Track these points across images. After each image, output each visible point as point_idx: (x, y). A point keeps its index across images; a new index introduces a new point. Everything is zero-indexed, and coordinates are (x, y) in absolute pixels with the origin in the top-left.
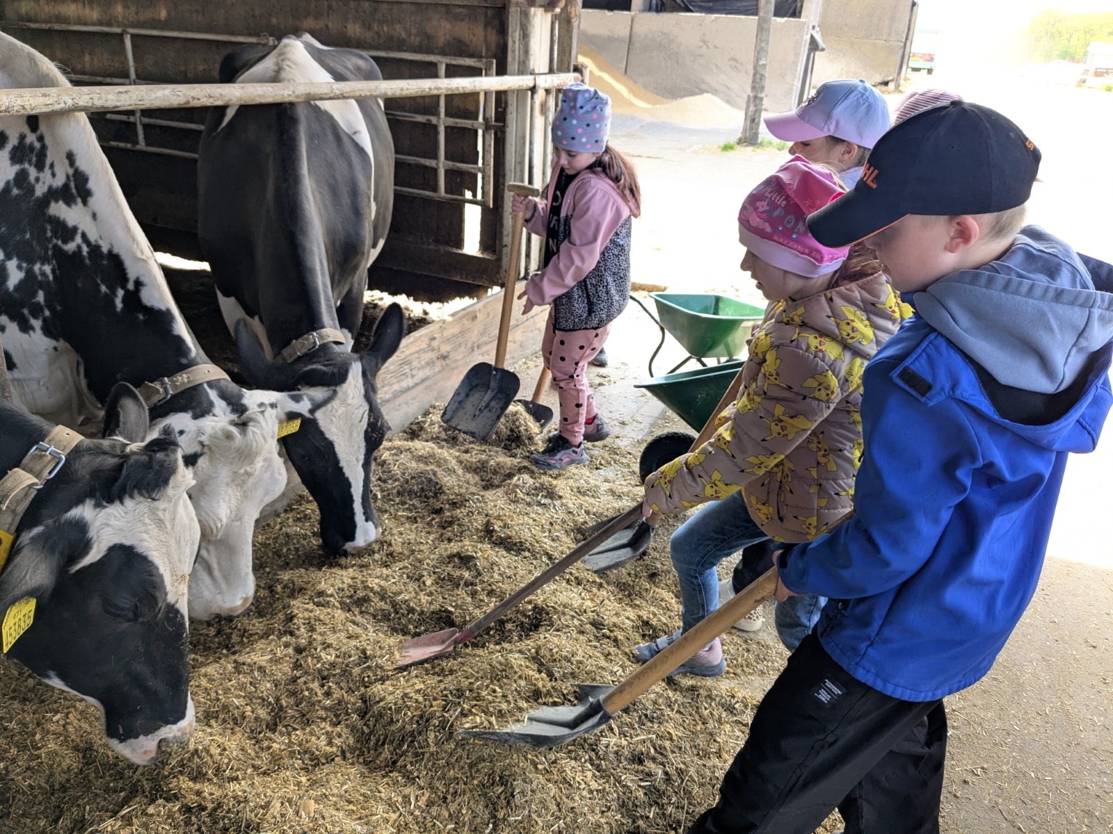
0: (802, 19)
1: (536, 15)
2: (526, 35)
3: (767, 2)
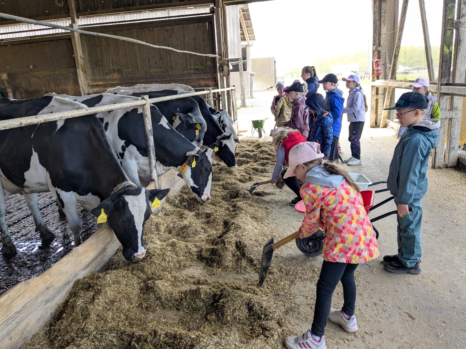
0: (247, 71)
1: (225, 78)
2: (223, 82)
3: (241, 68)
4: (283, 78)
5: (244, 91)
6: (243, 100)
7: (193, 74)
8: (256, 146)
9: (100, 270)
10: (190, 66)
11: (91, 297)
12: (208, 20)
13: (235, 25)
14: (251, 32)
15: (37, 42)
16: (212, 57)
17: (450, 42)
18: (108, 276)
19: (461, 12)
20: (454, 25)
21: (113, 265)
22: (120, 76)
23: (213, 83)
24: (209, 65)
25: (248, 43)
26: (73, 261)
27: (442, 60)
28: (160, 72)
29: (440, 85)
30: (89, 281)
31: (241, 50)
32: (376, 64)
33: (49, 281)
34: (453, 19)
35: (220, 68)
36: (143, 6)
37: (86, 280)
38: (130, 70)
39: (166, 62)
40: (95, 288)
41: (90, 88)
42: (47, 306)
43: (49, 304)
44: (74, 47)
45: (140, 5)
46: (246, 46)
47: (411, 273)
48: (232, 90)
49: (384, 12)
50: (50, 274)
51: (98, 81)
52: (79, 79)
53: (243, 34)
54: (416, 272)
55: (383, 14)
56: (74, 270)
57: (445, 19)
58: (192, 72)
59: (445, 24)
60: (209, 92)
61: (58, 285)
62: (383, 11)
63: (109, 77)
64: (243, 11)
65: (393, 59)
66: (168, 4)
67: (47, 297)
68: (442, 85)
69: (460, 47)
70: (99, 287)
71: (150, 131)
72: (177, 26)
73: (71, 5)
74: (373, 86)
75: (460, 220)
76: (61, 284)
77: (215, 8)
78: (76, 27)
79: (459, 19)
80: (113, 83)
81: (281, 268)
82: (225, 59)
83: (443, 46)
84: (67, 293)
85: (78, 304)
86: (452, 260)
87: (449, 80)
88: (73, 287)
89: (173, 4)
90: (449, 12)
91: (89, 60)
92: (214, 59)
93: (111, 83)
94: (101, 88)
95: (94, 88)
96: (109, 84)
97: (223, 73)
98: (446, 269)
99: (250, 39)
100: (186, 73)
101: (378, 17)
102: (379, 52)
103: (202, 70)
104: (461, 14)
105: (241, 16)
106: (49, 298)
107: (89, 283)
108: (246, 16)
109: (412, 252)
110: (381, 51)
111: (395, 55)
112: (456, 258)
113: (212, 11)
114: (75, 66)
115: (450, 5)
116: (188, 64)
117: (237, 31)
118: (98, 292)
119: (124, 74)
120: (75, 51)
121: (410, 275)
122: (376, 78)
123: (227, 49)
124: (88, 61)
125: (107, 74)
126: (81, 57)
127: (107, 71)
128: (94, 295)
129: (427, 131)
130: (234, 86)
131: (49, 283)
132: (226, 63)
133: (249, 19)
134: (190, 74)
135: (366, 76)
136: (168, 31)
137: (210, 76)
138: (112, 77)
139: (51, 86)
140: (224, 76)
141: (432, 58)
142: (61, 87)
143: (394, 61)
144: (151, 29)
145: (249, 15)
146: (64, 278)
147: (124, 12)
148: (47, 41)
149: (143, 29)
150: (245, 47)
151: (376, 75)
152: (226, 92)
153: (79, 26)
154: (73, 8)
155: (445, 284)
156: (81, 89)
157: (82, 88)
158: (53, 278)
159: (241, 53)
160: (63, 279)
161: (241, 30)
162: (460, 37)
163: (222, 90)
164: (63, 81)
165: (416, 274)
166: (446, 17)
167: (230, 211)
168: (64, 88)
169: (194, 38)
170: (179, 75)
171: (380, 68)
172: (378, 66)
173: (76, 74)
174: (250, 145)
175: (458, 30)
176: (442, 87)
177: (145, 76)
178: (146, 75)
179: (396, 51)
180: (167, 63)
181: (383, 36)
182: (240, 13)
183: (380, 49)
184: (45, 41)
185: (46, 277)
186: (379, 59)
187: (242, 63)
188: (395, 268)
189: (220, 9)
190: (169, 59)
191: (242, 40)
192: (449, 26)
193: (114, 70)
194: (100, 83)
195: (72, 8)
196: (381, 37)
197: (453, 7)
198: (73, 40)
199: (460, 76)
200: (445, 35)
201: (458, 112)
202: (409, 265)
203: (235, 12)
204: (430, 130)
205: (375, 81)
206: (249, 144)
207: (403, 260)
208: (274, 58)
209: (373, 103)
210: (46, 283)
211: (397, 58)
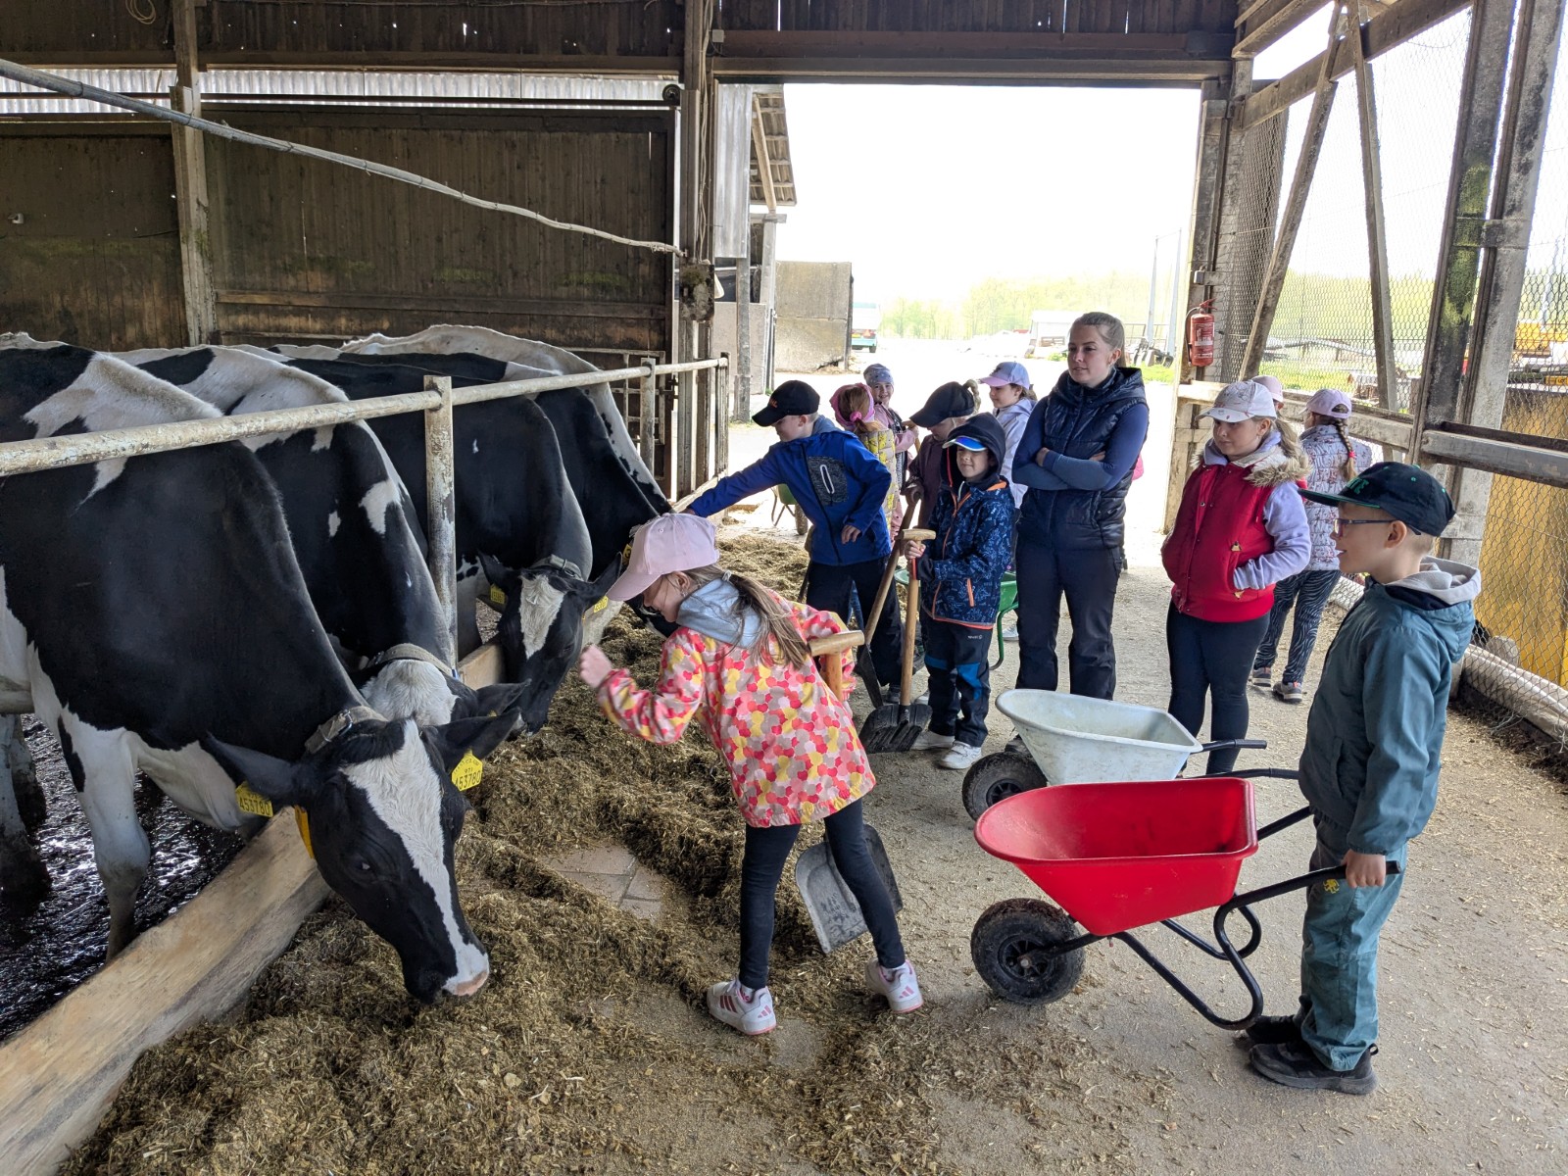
0: (762, 303)
1: (696, 325)
2: (690, 337)
3: (744, 292)
4: (873, 336)
5: (748, 370)
6: (743, 399)
7: (588, 299)
8: (791, 569)
9: (231, 1009)
10: (580, 272)
11: (198, 1131)
12: (654, 124)
13: (736, 149)
14: (784, 175)
15: (48, 137)
16: (660, 253)
17: (1467, 289)
18: (261, 1042)
19: (1509, 197)
20: (1483, 234)
21: (279, 991)
22: (332, 283)
23: (655, 337)
24: (643, 276)
25: (772, 210)
26: (140, 984)
27: (1436, 346)
28: (473, 281)
29: (1421, 426)
30: (189, 1060)
31: (747, 230)
32: (1196, 329)
33: (44, 1062)
34: (1481, 215)
35: (681, 291)
36: (436, 55)
37: (180, 1051)
38: (370, 264)
39: (498, 251)
40: (214, 1090)
41: (221, 312)
42: (27, 1154)
43: (36, 1148)
44: (178, 168)
45: (425, 49)
46: (765, 220)
47: (1340, 1090)
48: (717, 367)
49: (1235, 163)
50: (49, 1034)
51: (254, 291)
52: (186, 278)
53: (756, 179)
54: (1360, 1088)
55: (1231, 169)
56: (138, 1015)
57: (1456, 214)
58: (586, 292)
59: (1454, 228)
60: (646, 371)
61: (74, 1076)
62: (1231, 158)
63: (292, 282)
64: (765, 103)
65: (1257, 319)
66: (523, 57)
67: (33, 1123)
68: (1427, 426)
69: (1497, 309)
70: (230, 1090)
71: (446, 502)
72: (545, 135)
73: (182, 22)
74: (1181, 400)
75: (1487, 897)
76: (88, 1072)
77: (682, 86)
78: (192, 100)
79: (1501, 217)
80: (304, 303)
81: (893, 1044)
82: (701, 261)
83: (1443, 300)
84: (104, 1103)
85: (146, 1155)
86: (1472, 1046)
87: (1452, 412)
88: (131, 1080)
89: (540, 57)
90: (1469, 192)
91: (228, 218)
92: (664, 260)
93: (297, 302)
94: (262, 316)
95: (238, 313)
96: (290, 304)
97: (689, 306)
98: (1455, 1079)
99: (779, 199)
100: (564, 295)
101: (1214, 178)
102: (1210, 291)
103: (619, 289)
104: (1508, 204)
105: (756, 121)
106: (42, 1124)
107: (190, 1066)
108: (774, 120)
109: (1347, 1019)
110: (1216, 289)
111: (1265, 308)
112: (1487, 1038)
113: (671, 97)
114: (177, 234)
115: (1473, 170)
116: (574, 265)
117: (740, 168)
118: (227, 1110)
119: (348, 275)
120: (179, 183)
121: (1337, 1096)
122: (1193, 375)
123: (711, 229)
124: (223, 218)
125: (287, 270)
126: (199, 203)
127: (288, 260)
128: (210, 1123)
129: (1436, 608)
130: (724, 355)
131: (44, 1068)
132: (705, 275)
133: (783, 133)
134: (578, 300)
135: (1141, 354)
136: (514, 146)
137: (645, 314)
138: (302, 283)
139: (83, 293)
140: (693, 317)
141: (1391, 331)
142: (117, 300)
143: (1260, 326)
144: (456, 134)
145: (782, 118)
146: (100, 1049)
147: (366, 68)
148: (84, 137)
149: (425, 129)
150: (760, 221)
151: (1196, 366)
152: (695, 374)
153: (204, 96)
154: (188, 33)
155: (1456, 1137)
156: (190, 313)
157: (195, 311)
158: (59, 1051)
159: (746, 242)
160: (99, 1051)
161: (752, 167)
162: (1498, 277)
163: (686, 366)
164: (127, 281)
165: (1359, 1094)
166: (1457, 206)
167: (705, 804)
168: (129, 303)
169: (603, 180)
170: (539, 298)
171: (1209, 342)
172: (1203, 334)
173: (175, 261)
174: (768, 563)
175: (1493, 252)
176: (1430, 432)
177: (421, 291)
178: (425, 287)
179: (1268, 293)
180: (502, 255)
181: (1227, 241)
182: (754, 109)
183: (1214, 279)
184: (79, 137)
185: (35, 1046)
186: (1210, 312)
187: (748, 274)
188: (1289, 1069)
189: (698, 93)
190: (508, 244)
191: (752, 198)
192: (1466, 238)
193: (312, 260)
194: (258, 299)
195: (183, 34)
196: (1221, 241)
197: (1485, 175)
198: (176, 143)
199: (1490, 405)
200: (1449, 264)
201: (1474, 520)
202: (1338, 1062)
203: (739, 105)
204: (1446, 605)
205: (1189, 383)
206: (765, 557)
207: (1318, 1044)
208: (848, 266)
209: (1178, 454)
210: (31, 1070)
211: (1269, 316)
